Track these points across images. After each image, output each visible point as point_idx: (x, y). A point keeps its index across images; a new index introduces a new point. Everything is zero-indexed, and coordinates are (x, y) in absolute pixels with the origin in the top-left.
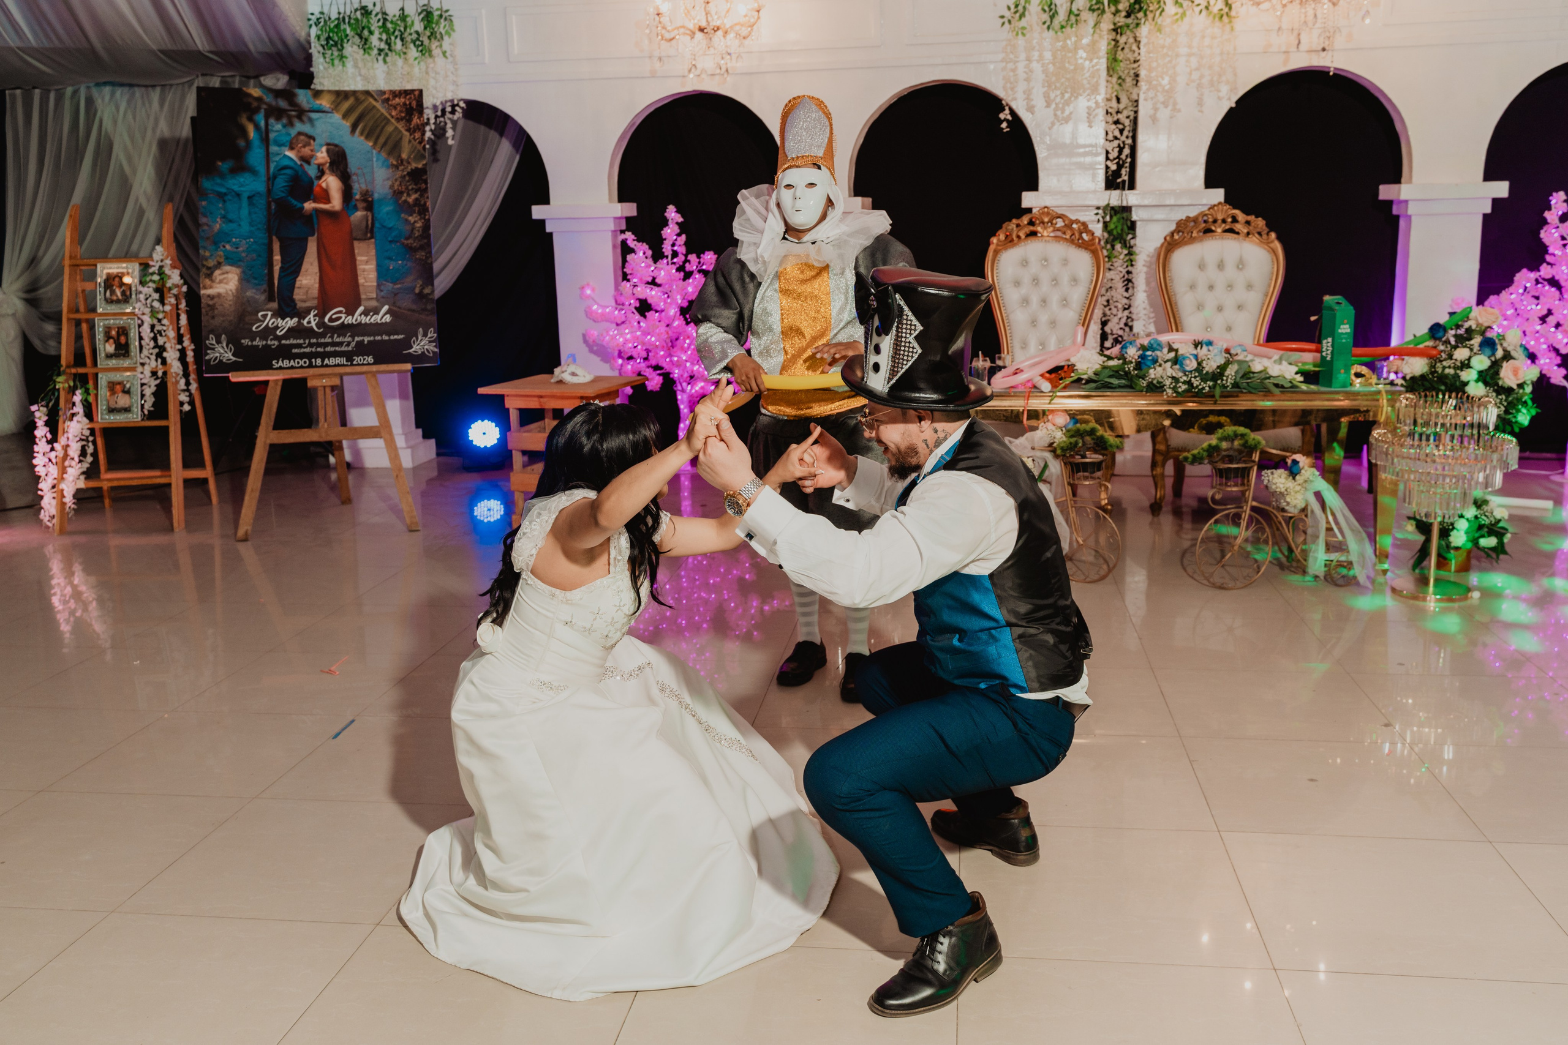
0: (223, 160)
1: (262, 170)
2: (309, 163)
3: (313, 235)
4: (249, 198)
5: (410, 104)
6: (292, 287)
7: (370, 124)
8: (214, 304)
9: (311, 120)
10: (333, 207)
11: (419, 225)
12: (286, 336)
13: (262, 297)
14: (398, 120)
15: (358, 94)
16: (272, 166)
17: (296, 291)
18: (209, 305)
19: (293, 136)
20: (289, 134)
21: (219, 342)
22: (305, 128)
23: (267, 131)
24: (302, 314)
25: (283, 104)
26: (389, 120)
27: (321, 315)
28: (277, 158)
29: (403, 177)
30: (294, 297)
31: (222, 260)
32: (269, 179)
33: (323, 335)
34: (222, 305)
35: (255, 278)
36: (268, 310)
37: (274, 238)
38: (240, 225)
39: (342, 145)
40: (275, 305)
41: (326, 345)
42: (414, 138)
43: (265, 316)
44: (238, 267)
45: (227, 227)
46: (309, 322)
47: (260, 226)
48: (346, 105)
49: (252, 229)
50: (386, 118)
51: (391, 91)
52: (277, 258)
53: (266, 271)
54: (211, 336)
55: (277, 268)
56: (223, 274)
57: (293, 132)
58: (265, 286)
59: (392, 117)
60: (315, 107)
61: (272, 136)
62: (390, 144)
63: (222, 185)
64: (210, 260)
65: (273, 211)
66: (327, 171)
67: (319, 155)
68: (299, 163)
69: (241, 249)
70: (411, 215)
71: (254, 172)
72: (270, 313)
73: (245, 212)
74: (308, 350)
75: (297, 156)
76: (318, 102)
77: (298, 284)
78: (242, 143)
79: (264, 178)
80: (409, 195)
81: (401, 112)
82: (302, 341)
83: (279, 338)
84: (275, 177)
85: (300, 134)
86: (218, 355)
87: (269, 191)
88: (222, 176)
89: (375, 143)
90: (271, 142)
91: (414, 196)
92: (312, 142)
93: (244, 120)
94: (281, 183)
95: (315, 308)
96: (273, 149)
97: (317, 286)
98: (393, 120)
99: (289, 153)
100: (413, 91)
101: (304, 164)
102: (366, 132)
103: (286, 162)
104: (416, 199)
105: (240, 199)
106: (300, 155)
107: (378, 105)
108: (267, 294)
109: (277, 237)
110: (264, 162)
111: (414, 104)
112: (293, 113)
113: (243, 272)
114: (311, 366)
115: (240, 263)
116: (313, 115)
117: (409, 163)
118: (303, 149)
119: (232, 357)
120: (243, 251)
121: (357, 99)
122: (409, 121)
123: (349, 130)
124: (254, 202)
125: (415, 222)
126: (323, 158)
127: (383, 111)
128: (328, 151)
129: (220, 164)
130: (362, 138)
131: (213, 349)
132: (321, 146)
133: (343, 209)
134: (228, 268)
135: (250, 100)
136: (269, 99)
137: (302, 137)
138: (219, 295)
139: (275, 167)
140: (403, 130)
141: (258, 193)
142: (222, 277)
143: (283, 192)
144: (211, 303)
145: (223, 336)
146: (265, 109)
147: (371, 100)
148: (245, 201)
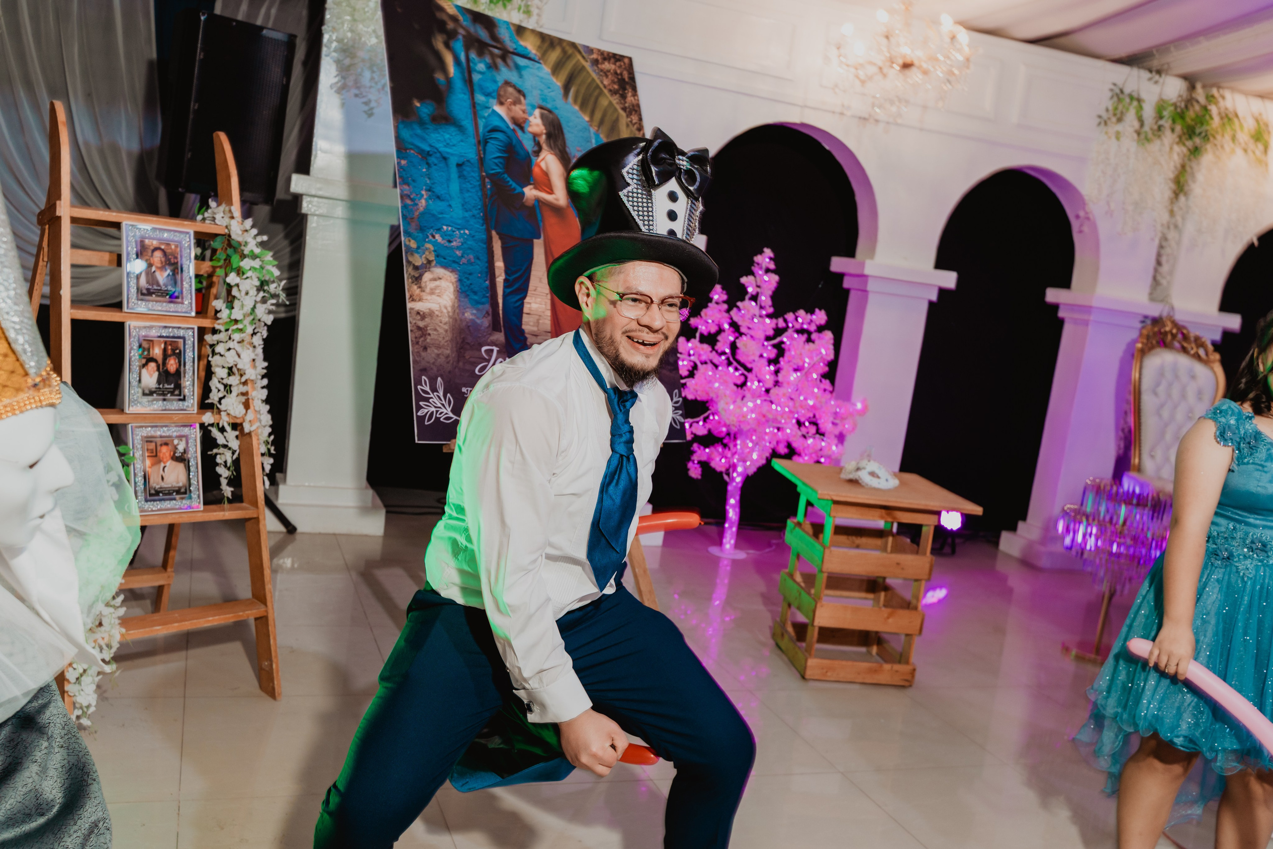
0: (421, 99)
1: (468, 124)
2: (522, 129)
3: (539, 238)
4: (459, 165)
5: (621, 74)
6: (519, 311)
7: (583, 90)
8: (426, 327)
9: (518, 67)
10: (557, 200)
13: (486, 322)
14: (613, 92)
15: (564, 44)
16: (481, 123)
17: (525, 318)
18: (419, 328)
19: (500, 84)
20: (495, 82)
21: (434, 389)
22: (513, 77)
23: (470, 71)
25: (483, 34)
26: (601, 89)
28: (486, 114)
30: (524, 327)
31: (432, 258)
32: (479, 142)
34: (435, 330)
35: (475, 293)
36: (493, 344)
37: (494, 233)
38: (450, 206)
39: (556, 112)
40: (500, 337)
42: (631, 122)
43: (489, 353)
44: (453, 271)
45: (437, 207)
47: (475, 212)
48: (554, 56)
49: (467, 214)
50: (598, 87)
51: (599, 50)
52: (499, 264)
53: (487, 283)
54: (423, 377)
55: (500, 279)
56: (435, 280)
57: (500, 79)
58: (487, 307)
59: (605, 87)
60: (520, 50)
61: (476, 77)
63: (423, 139)
64: (417, 256)
65: (489, 193)
66: (544, 146)
67: (531, 119)
68: (512, 126)
69: (454, 244)
71: (461, 128)
72: (495, 349)
73: (455, 187)
75: (508, 114)
76: (522, 43)
77: (526, 308)
78: (439, 77)
79: (473, 140)
81: (613, 82)
84: (486, 142)
85: (507, 83)
86: (433, 409)
87: (481, 161)
88: (422, 123)
90: (476, 88)
92: (522, 98)
93: (439, 43)
94: (493, 151)
96: (480, 98)
97: (549, 313)
98: (606, 91)
99: (498, 109)
100: (623, 57)
101: (517, 128)
102: (579, 101)
103: (496, 123)
105: (447, 165)
106: (513, 114)
107: (587, 65)
108: (490, 318)
109: (498, 233)
110: (471, 116)
111: (626, 75)
112: (496, 51)
113: (460, 280)
115: (455, 265)
116: (521, 62)
118: (513, 107)
119: (451, 415)
120: (458, 248)
121: (564, 51)
122: (623, 97)
123: (561, 92)
124: (465, 173)
126: (537, 125)
127: (594, 75)
128: (542, 117)
129: (418, 105)
130: (577, 108)
131: (427, 400)
132: (534, 107)
133: (568, 206)
134: (439, 271)
135: (445, 17)
136: (465, 21)
137: (510, 90)
138: (431, 314)
139: (485, 127)
140: (618, 107)
141: (468, 161)
142: (433, 284)
143: (497, 165)
144: (421, 324)
145: (439, 379)
146: (464, 36)
147: (579, 57)
148: (454, 170)
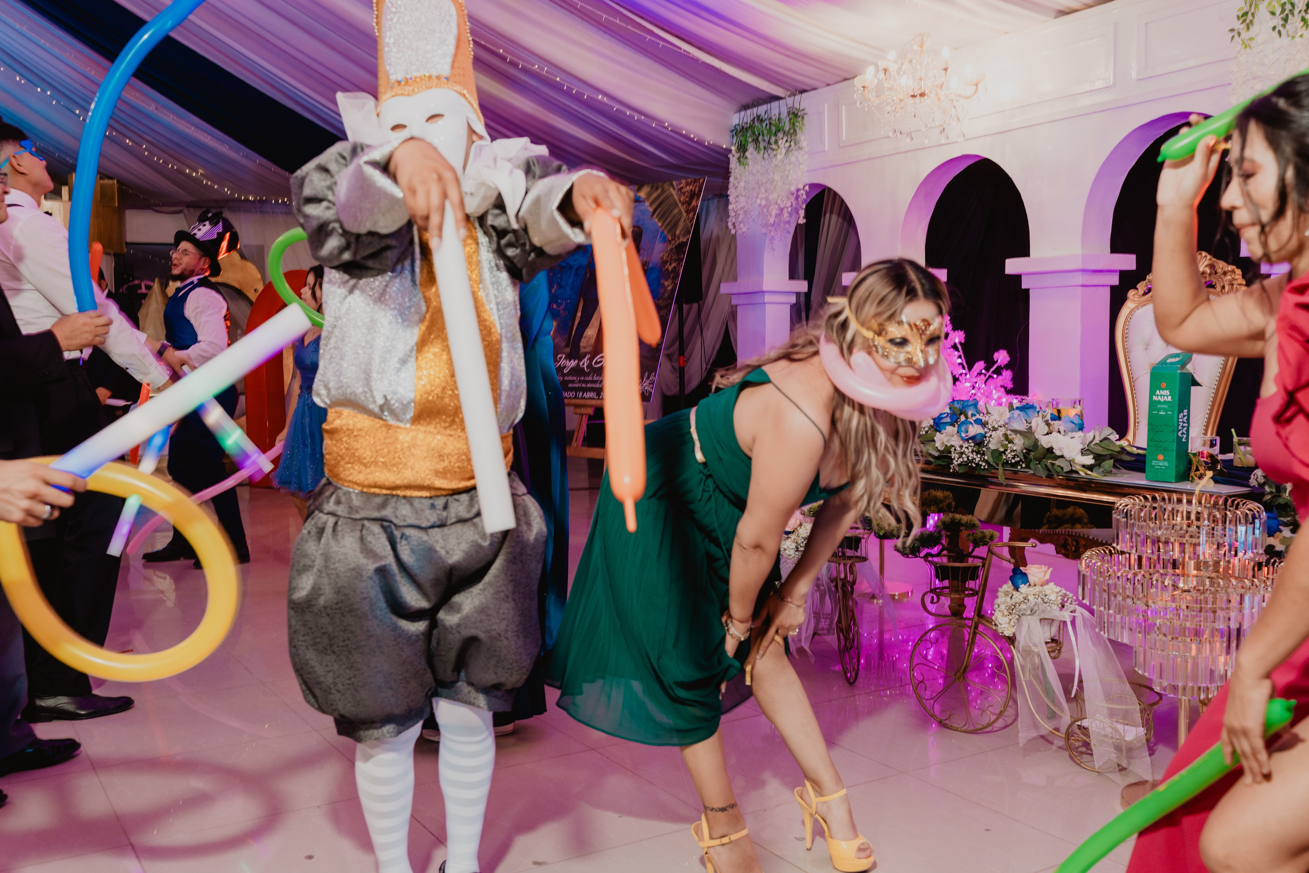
4: (577, 269)
5: (695, 190)
6: (581, 337)
7: (666, 209)
11: (669, 288)
12: (568, 374)
13: (563, 344)
14: (683, 204)
17: (583, 339)
24: (580, 357)
26: (676, 204)
27: (591, 359)
29: (671, 250)
30: (580, 344)
33: (588, 374)
37: (582, 300)
38: (565, 290)
39: (643, 227)
40: (568, 350)
41: (588, 382)
42: (688, 218)
43: (561, 358)
45: (558, 292)
46: (583, 364)
48: (655, 195)
52: (579, 314)
55: (577, 322)
59: (681, 202)
62: (672, 223)
65: (586, 279)
69: (561, 308)
70: (667, 280)
73: (571, 280)
74: (577, 385)
77: (585, 334)
80: (671, 264)
81: (687, 197)
82: (575, 378)
83: (564, 375)
89: (663, 224)
91: (673, 265)
95: (590, 353)
97: (595, 336)
98: (680, 205)
102: (661, 216)
104: (675, 267)
107: (675, 193)
111: (698, 191)
114: (575, 397)
117: (679, 238)
121: (664, 190)
122: (689, 204)
123: (651, 214)
125: (668, 286)
127: (676, 198)
130: (657, 220)
140: (684, 212)
147: (671, 189)
148: (574, 271)
